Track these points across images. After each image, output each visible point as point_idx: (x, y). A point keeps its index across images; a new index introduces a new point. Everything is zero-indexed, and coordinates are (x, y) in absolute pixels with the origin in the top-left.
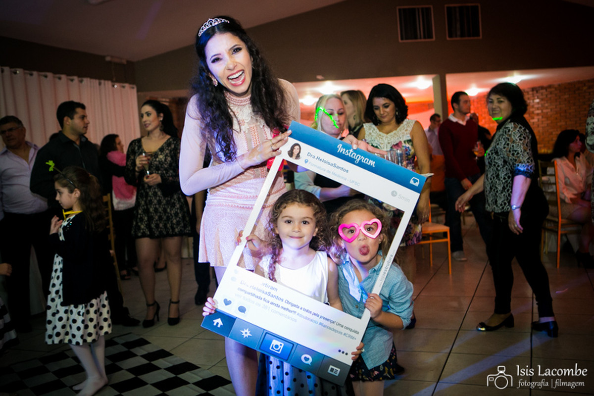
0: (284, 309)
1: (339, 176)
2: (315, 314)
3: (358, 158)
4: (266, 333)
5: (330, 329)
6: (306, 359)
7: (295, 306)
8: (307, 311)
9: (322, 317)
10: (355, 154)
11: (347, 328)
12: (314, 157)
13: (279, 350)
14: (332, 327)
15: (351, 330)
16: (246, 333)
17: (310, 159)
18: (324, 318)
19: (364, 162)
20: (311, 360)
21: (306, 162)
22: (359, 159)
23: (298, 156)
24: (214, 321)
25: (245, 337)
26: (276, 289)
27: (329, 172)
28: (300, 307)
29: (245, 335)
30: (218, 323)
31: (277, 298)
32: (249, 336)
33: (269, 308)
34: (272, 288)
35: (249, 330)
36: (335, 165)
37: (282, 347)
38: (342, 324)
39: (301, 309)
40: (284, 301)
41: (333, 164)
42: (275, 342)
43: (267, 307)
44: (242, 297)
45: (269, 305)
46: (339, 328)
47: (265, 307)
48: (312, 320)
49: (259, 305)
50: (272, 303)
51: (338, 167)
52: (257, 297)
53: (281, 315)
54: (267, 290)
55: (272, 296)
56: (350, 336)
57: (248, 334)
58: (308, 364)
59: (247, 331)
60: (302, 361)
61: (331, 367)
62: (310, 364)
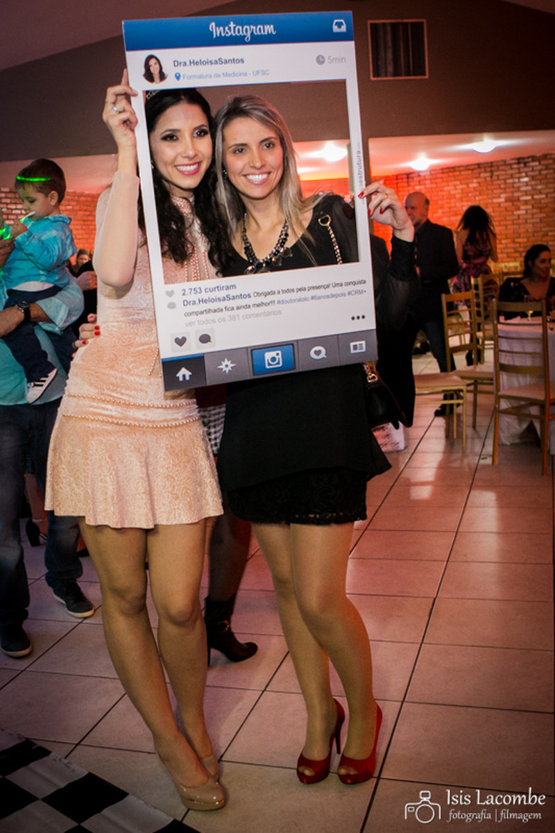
0: (258, 305)
1: (234, 74)
2: (300, 290)
4: (252, 351)
5: (328, 297)
6: (318, 353)
7: (269, 293)
8: (288, 291)
9: (310, 288)
11: (348, 284)
12: (185, 64)
13: (279, 361)
14: (329, 294)
15: (354, 283)
16: (227, 366)
17: (181, 70)
18: (313, 288)
20: (323, 351)
21: (178, 77)
23: (162, 77)
24: (178, 375)
25: (227, 372)
26: (234, 286)
27: (217, 76)
28: (276, 292)
29: (227, 370)
30: (184, 376)
31: (241, 296)
32: (232, 368)
33: (238, 316)
34: (228, 288)
35: (228, 360)
36: (220, 61)
37: (280, 356)
38: (339, 282)
39: (279, 292)
40: (252, 295)
41: (217, 59)
42: (268, 355)
43: (234, 316)
44: (196, 323)
45: (235, 312)
46: (338, 290)
47: (233, 318)
48: (300, 300)
49: (224, 320)
50: (238, 308)
51: (226, 62)
52: (215, 311)
53: (257, 315)
54: (223, 294)
55: (234, 298)
56: (356, 292)
57: (231, 365)
58: (323, 358)
59: (226, 362)
60: (314, 359)
61: (352, 344)
62: (325, 356)
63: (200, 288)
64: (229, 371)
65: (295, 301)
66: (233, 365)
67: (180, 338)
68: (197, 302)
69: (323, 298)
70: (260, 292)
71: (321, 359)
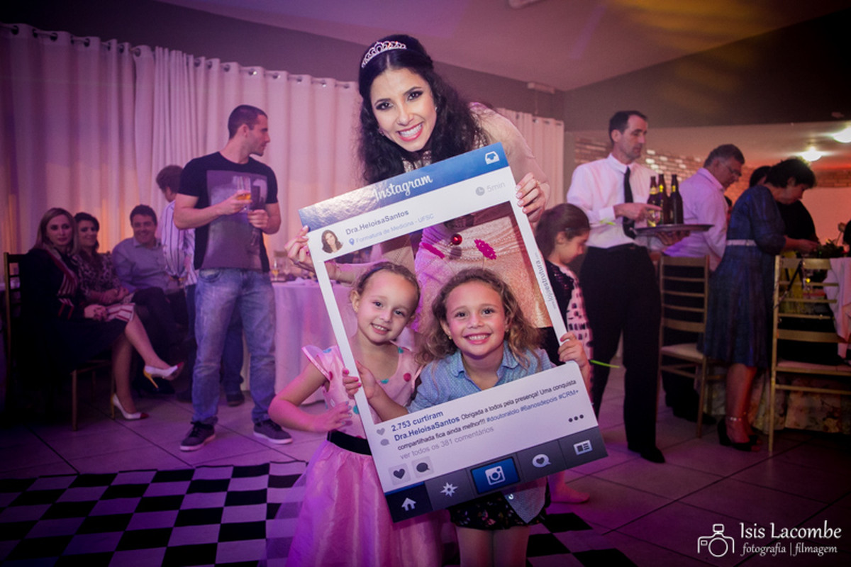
0: (468, 427)
1: (402, 226)
2: (507, 404)
3: (406, 188)
4: (471, 471)
5: (538, 404)
6: (540, 461)
7: (477, 413)
8: (496, 407)
9: (517, 400)
10: (399, 186)
12: (356, 230)
13: (501, 476)
14: (540, 401)
15: (564, 386)
16: (449, 490)
17: (353, 235)
18: (521, 399)
19: (416, 185)
20: (546, 458)
21: (352, 243)
22: (408, 188)
23: (339, 245)
24: (403, 506)
25: (451, 495)
26: (440, 414)
27: (387, 231)
28: (484, 411)
29: (450, 493)
30: (409, 506)
31: (449, 421)
32: (454, 490)
33: (450, 440)
34: (435, 416)
35: (450, 484)
36: (387, 219)
37: (501, 471)
38: (548, 388)
39: (486, 410)
40: (460, 418)
41: (384, 218)
42: (489, 473)
43: (447, 441)
44: (411, 454)
45: (447, 437)
46: (548, 396)
47: (446, 443)
48: (509, 414)
49: (437, 446)
50: (449, 433)
51: (392, 218)
52: (427, 440)
53: (469, 436)
54: (431, 422)
55: (443, 424)
56: (568, 394)
57: (453, 488)
58: (547, 465)
59: (448, 486)
60: (536, 468)
61: (576, 446)
62: (549, 463)
63: (408, 422)
64: (453, 493)
65: (505, 415)
66: (455, 488)
67: (398, 470)
68: (408, 435)
69: (534, 406)
70: (467, 414)
71: (545, 467)
